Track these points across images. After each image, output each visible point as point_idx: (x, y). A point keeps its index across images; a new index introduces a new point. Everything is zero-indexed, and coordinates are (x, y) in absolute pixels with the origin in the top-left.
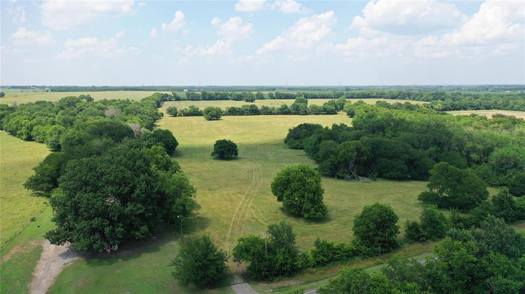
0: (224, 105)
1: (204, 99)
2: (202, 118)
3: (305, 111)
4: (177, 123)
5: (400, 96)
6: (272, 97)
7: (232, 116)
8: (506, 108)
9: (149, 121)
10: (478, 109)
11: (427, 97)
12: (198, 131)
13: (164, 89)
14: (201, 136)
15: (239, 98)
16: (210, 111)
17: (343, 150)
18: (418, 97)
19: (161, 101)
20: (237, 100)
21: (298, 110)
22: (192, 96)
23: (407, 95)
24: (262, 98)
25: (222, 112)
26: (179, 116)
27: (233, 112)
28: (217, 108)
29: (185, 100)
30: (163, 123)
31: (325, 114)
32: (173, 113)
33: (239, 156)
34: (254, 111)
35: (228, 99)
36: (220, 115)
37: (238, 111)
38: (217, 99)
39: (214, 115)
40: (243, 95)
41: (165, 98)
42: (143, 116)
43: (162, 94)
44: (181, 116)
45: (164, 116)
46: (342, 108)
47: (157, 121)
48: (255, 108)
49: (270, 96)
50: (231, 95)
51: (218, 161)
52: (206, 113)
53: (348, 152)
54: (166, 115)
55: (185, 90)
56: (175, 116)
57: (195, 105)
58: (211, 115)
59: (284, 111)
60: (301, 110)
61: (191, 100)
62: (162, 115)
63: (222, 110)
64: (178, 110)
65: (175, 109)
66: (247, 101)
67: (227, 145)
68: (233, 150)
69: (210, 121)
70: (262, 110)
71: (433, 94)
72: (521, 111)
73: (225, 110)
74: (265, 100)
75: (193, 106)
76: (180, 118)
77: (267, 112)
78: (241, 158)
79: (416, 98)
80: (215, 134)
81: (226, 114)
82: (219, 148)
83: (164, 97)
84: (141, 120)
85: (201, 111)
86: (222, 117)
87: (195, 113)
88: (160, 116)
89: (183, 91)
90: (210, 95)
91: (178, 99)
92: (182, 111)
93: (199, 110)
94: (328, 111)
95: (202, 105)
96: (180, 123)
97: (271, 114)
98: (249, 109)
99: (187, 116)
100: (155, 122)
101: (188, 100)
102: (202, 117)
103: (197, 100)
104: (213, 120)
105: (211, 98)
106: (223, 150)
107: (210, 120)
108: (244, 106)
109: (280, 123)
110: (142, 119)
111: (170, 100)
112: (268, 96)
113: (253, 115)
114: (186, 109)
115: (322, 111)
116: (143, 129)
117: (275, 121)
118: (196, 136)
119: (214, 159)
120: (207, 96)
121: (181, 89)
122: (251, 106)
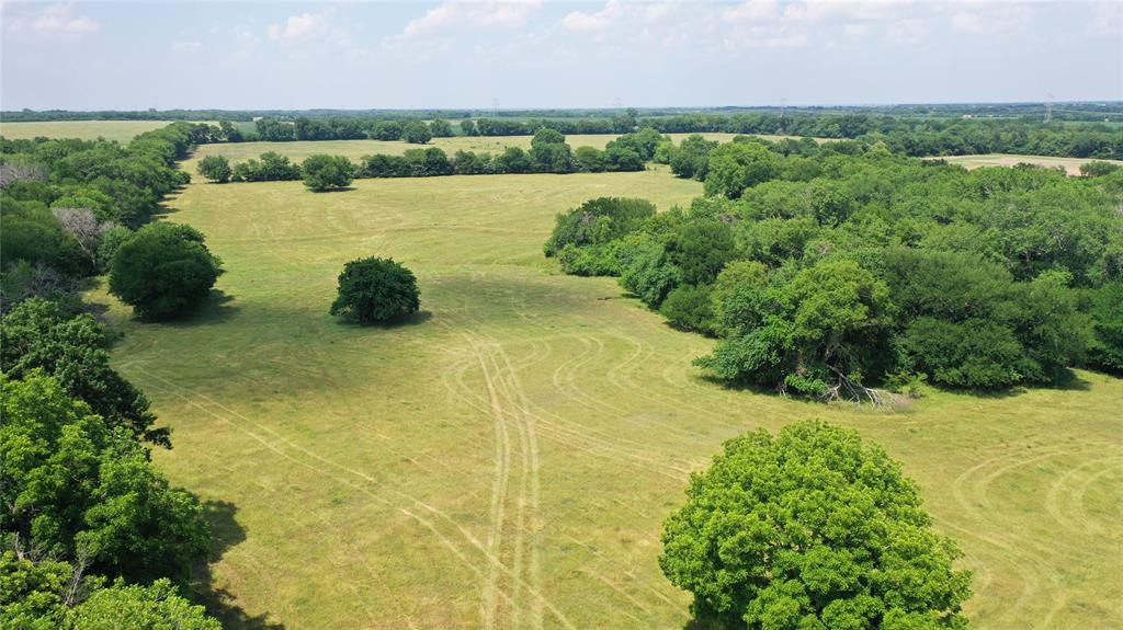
0: (356, 152)
1: (304, 137)
2: (298, 187)
3: (568, 164)
4: (226, 203)
5: (763, 127)
6: (470, 132)
7: (378, 180)
8: (1021, 150)
9: (134, 199)
10: (961, 153)
11: (827, 127)
12: (288, 223)
13: (204, 115)
14: (295, 240)
15: (391, 134)
16: (320, 167)
17: (821, 299)
18: (806, 127)
19: (189, 142)
20: (386, 138)
21: (550, 162)
22: (273, 129)
23: (778, 125)
24: (447, 134)
25: (352, 170)
26: (233, 181)
27: (381, 168)
28: (337, 157)
29: (255, 140)
30: (187, 203)
31: (617, 170)
32: (219, 173)
33: (422, 308)
34: (438, 166)
35: (364, 137)
36: (347, 177)
37: (396, 166)
38: (336, 137)
39: (332, 178)
40: (399, 126)
41: (199, 136)
42: (117, 183)
43: (193, 125)
44: (240, 180)
45: (192, 181)
46: (651, 155)
47: (167, 196)
48: (438, 157)
49: (465, 130)
50: (370, 127)
51: (356, 331)
52: (308, 172)
53: (839, 304)
54: (199, 180)
55: (255, 119)
56: (223, 181)
57: (277, 153)
58: (322, 177)
59: (514, 165)
60: (556, 160)
61: (269, 140)
62: (187, 179)
63: (353, 163)
64: (231, 165)
65: (222, 162)
66: (411, 141)
67: (380, 275)
68: (403, 293)
69: (319, 195)
70: (458, 162)
71: (838, 121)
72: (1058, 155)
73: (359, 163)
74: (454, 138)
75: (271, 155)
76: (236, 186)
77: (471, 166)
78: (428, 315)
79: (801, 131)
80: (338, 231)
81: (363, 175)
82: (357, 287)
83: (198, 132)
84: (106, 198)
85: (295, 166)
86: (355, 183)
87: (278, 172)
88: (179, 183)
89: (252, 119)
90: (317, 128)
91: (236, 138)
92: (243, 168)
93: (290, 165)
94: (622, 164)
95: (297, 153)
96: (235, 200)
97: (481, 171)
98: (423, 159)
99: (257, 180)
100: (162, 199)
101: (262, 140)
102: (300, 182)
103: (284, 140)
104: (328, 191)
105: (320, 134)
106: (369, 295)
107: (322, 190)
108: (409, 153)
109: (510, 196)
110: (111, 191)
111: (215, 141)
112: (460, 129)
113: (435, 175)
114: (252, 162)
115: (607, 162)
116: (107, 226)
117: (495, 192)
118: (282, 242)
119: (340, 323)
120: (310, 129)
121: (246, 117)
122: (429, 153)
